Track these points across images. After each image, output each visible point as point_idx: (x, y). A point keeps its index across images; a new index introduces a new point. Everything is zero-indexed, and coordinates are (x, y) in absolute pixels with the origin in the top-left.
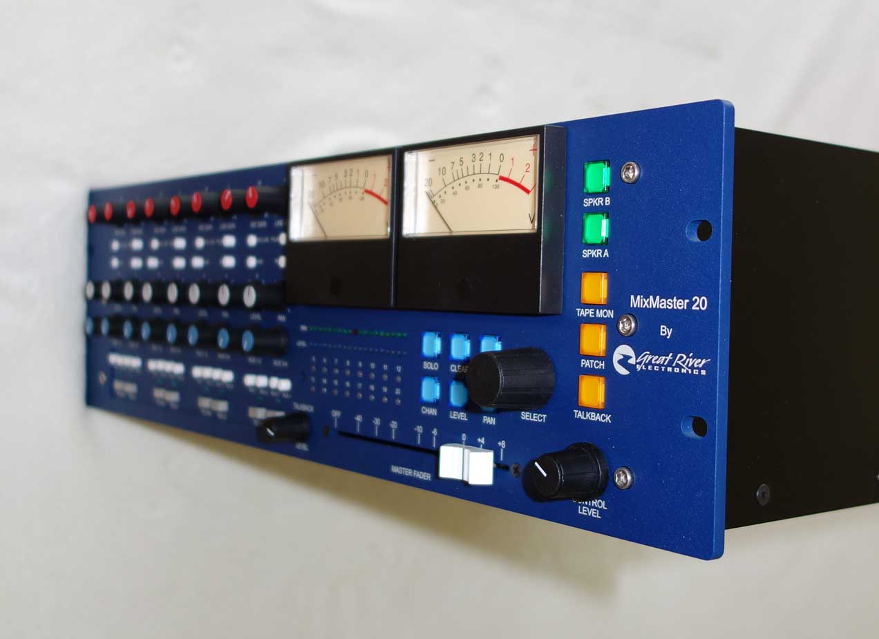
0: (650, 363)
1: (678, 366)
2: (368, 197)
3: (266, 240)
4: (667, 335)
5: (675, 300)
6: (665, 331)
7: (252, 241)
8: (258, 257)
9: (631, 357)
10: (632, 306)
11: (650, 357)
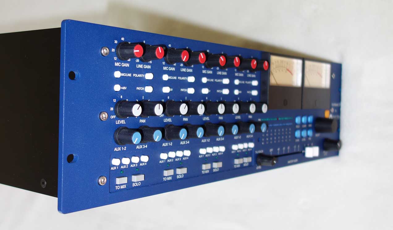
2: (288, 72)
3: (243, 82)
7: (237, 82)
8: (239, 90)
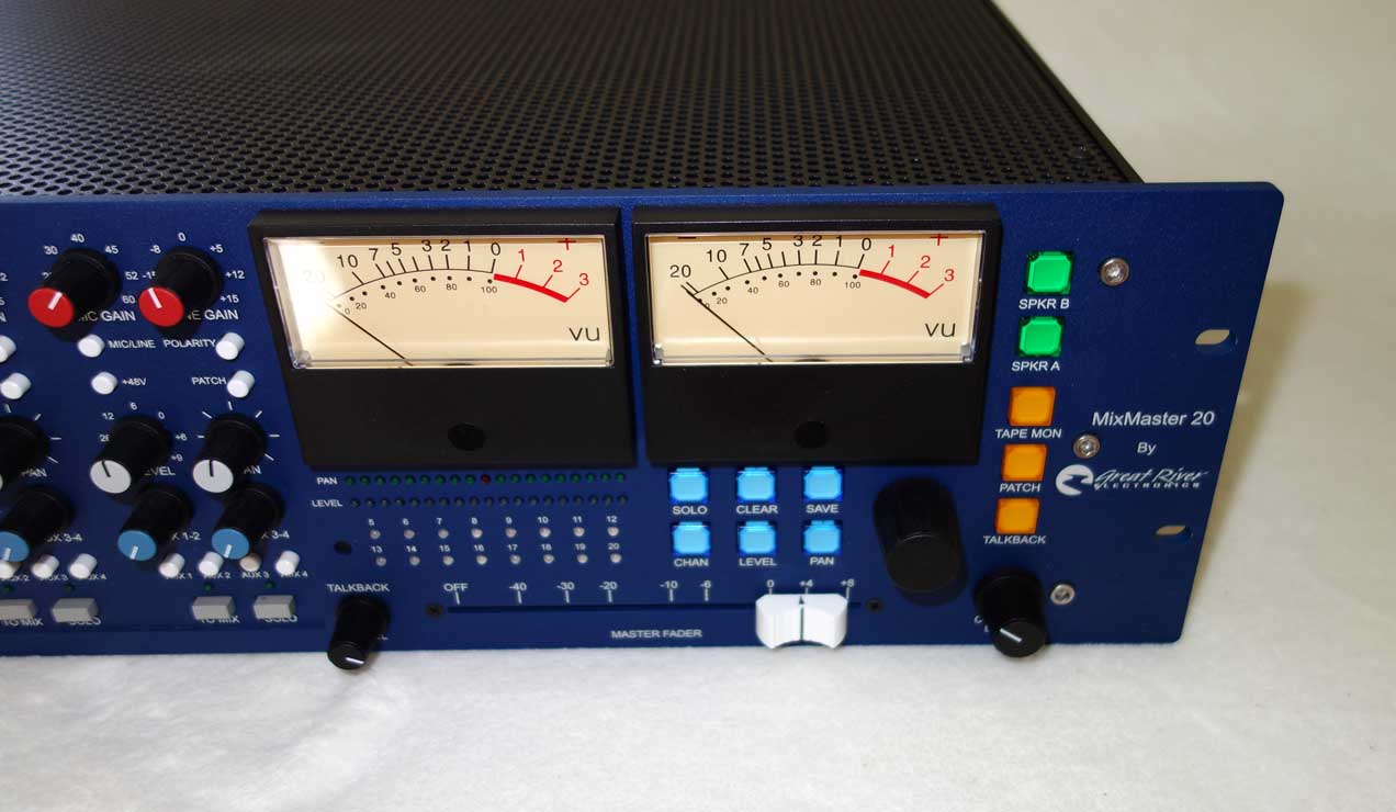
0: (1117, 480)
1: (1158, 480)
4: (1148, 451)
5: (1166, 415)
6: (1144, 448)
9: (1086, 477)
10: (1094, 423)
11: (1117, 475)
